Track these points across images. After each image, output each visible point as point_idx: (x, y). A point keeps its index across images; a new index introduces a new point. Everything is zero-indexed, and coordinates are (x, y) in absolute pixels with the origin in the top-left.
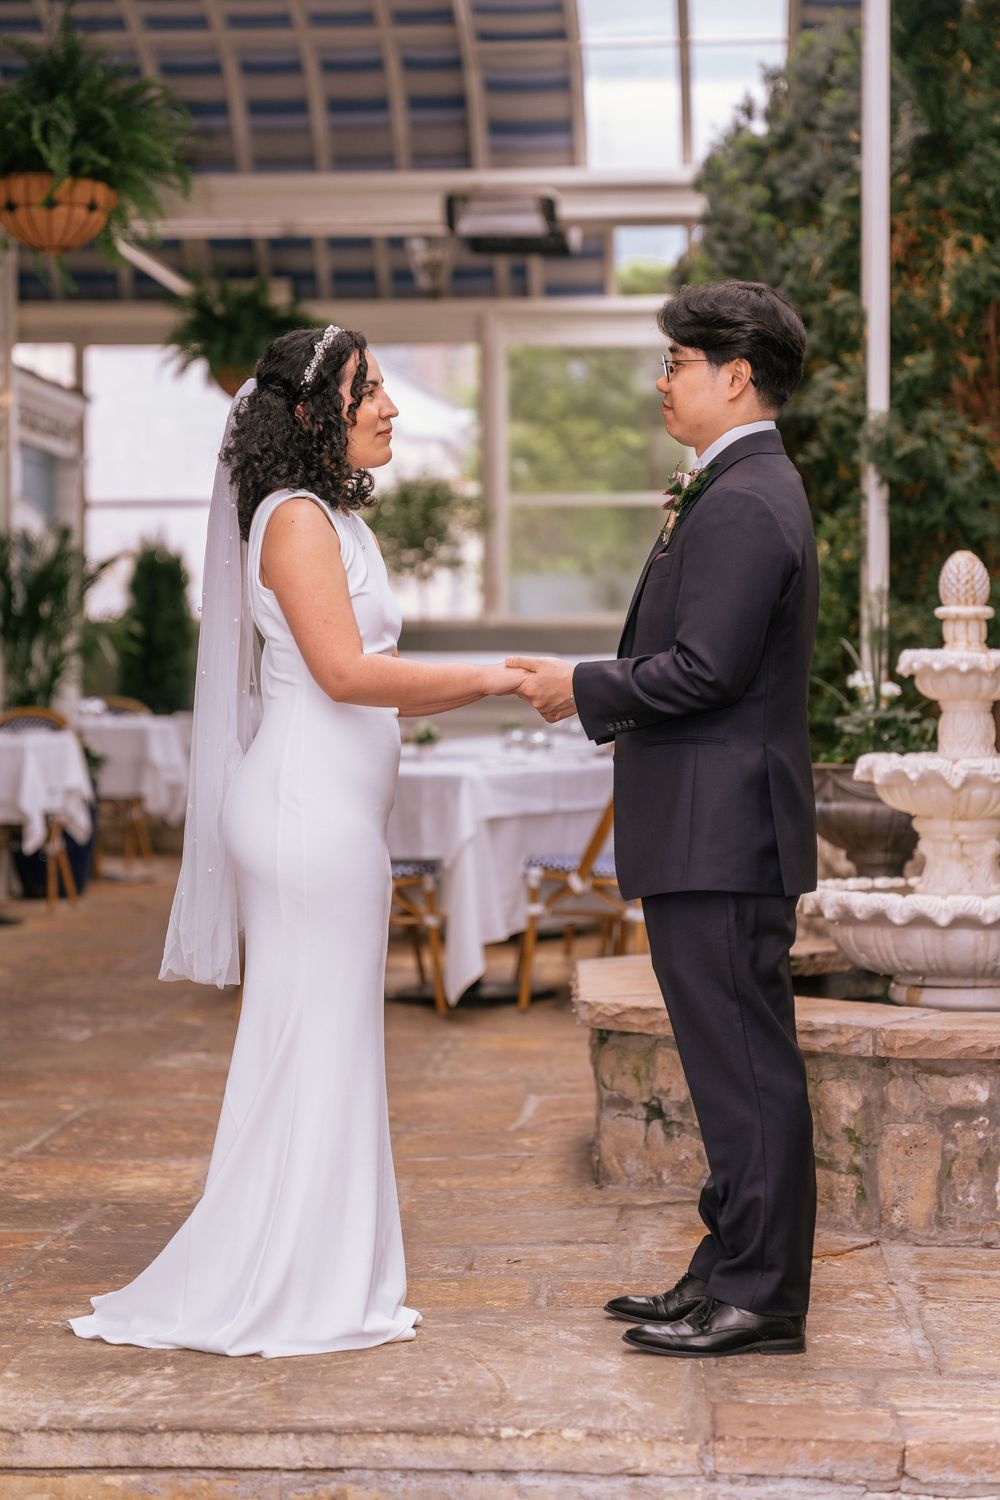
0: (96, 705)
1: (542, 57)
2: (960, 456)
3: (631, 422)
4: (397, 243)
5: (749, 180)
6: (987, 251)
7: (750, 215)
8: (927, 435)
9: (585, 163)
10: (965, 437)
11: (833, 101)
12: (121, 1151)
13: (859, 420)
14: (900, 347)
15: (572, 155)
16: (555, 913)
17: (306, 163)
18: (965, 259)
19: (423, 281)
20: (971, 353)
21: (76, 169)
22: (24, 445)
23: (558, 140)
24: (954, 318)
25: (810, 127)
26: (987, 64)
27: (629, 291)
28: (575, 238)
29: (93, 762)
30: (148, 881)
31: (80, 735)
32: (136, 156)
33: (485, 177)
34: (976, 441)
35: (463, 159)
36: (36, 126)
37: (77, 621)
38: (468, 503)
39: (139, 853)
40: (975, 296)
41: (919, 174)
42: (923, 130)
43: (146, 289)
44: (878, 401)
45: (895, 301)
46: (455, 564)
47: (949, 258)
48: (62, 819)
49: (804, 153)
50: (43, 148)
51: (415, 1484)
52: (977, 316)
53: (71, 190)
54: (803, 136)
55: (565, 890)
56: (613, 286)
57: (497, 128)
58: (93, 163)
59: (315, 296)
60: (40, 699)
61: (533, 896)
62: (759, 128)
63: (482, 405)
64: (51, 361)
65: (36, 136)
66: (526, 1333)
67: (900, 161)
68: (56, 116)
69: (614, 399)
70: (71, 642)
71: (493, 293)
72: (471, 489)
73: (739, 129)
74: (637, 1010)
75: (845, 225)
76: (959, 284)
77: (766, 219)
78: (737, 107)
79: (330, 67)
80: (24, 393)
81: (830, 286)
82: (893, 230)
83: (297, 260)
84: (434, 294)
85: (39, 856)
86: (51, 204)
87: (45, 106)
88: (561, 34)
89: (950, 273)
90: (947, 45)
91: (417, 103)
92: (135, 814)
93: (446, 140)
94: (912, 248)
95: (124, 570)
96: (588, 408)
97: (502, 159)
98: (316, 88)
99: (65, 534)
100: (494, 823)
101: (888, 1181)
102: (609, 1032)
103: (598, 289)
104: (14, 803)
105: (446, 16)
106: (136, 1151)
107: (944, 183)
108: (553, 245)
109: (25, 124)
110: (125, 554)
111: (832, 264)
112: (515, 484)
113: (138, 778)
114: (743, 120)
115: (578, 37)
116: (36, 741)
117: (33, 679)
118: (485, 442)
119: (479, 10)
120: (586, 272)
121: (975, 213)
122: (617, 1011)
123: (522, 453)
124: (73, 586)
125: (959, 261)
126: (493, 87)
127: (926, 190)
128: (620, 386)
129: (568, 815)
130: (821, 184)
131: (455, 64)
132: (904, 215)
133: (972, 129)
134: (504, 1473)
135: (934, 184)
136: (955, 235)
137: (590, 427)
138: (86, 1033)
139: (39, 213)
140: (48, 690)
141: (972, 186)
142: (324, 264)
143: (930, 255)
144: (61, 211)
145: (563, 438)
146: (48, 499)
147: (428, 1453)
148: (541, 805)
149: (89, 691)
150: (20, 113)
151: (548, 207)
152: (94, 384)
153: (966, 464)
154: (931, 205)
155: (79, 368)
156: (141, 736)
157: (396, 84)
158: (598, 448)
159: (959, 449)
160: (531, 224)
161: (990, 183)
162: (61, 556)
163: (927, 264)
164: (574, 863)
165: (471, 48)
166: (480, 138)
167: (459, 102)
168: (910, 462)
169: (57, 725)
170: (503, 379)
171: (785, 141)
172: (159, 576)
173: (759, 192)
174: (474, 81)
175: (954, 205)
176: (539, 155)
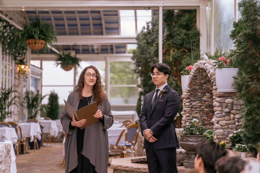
0: (43, 118)
1: (114, 18)
2: (173, 83)
3: (130, 73)
4: (92, 46)
5: (144, 39)
6: (177, 52)
7: (144, 45)
9: (121, 34)
10: (174, 80)
11: (156, 27)
15: (118, 33)
16: (112, 152)
17: (77, 34)
18: (174, 53)
19: (96, 51)
20: (175, 67)
21: (39, 38)
22: (32, 77)
23: (116, 31)
24: (172, 62)
25: (153, 31)
26: (177, 24)
27: (129, 53)
29: (42, 127)
30: (50, 146)
31: (40, 123)
32: (48, 36)
33: (105, 36)
34: (175, 80)
35: (102, 34)
36: (33, 32)
37: (40, 105)
39: (49, 142)
40: (175, 58)
41: (168, 40)
42: (168, 33)
43: (52, 52)
45: (163, 59)
47: (171, 53)
48: (37, 136)
49: (152, 35)
50: (34, 35)
52: (176, 61)
53: (39, 41)
54: (152, 33)
55: (113, 148)
56: (127, 52)
57: (107, 29)
58: (42, 37)
59: (79, 53)
60: (34, 118)
62: (146, 30)
63: (106, 70)
64: (36, 63)
65: (33, 33)
67: (165, 38)
68: (37, 30)
69: (127, 70)
70: (39, 108)
71: (108, 53)
73: (143, 31)
74: (119, 166)
75: (156, 47)
76: (173, 57)
77: (146, 45)
78: (142, 28)
79: (81, 19)
80: (32, 69)
81: (154, 56)
82: (163, 48)
84: (98, 53)
85: (33, 142)
86: (35, 43)
87: (35, 29)
88: (117, 15)
89: (171, 55)
90: (171, 21)
91: (94, 25)
92: (49, 136)
93: (99, 31)
94: (166, 51)
95: (48, 97)
96: (123, 71)
97: (108, 33)
98: (79, 22)
99: (38, 91)
102: (115, 169)
103: (125, 53)
104: (29, 134)
105: (99, 12)
107: (171, 41)
109: (32, 31)
110: (48, 95)
111: (154, 53)
112: (111, 83)
113: (49, 130)
114: (143, 30)
115: (119, 15)
116: (33, 125)
117: (32, 114)
118: (106, 77)
119: (104, 11)
120: (123, 50)
121: (176, 46)
122: (116, 166)
123: (112, 78)
124: (39, 99)
125: (173, 53)
126: (106, 22)
127: (168, 42)
128: (128, 68)
129: (114, 136)
130: (154, 40)
131: (100, 19)
132: (165, 46)
133: (175, 33)
135: (169, 41)
136: (173, 49)
137: (123, 74)
138: (39, 170)
139: (34, 45)
140: (35, 116)
141: (175, 42)
142: (81, 48)
143: (169, 52)
144: (37, 44)
145: (119, 76)
146: (36, 86)
149: (41, 116)
150: (31, 30)
153: (173, 84)
154: (169, 45)
155: (41, 64)
156: (50, 123)
157: (91, 22)
158: (124, 77)
159: (172, 82)
161: (178, 42)
162: (38, 95)
163: (168, 54)
164: (115, 144)
165: (103, 17)
166: (104, 31)
167: (101, 25)
169: (36, 122)
170: (109, 67)
171: (149, 33)
172: (54, 98)
173: (145, 41)
174: (103, 22)
175: (172, 45)
176: (113, 33)
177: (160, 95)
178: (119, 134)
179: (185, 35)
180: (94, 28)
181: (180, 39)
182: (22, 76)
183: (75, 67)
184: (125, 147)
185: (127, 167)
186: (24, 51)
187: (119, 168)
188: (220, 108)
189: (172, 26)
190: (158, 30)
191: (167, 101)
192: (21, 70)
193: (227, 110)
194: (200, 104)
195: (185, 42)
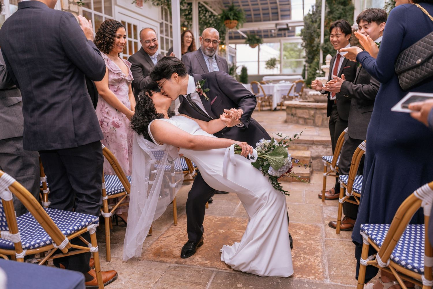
1: (287, 7)
4: (271, 31)
5: (309, 19)
7: (309, 23)
8: (328, 45)
11: (319, 9)
13: (319, 44)
15: (290, 18)
17: (260, 21)
19: (274, 35)
21: (234, 19)
22: (230, 55)
23: (289, 17)
26: (336, 2)
28: (290, 28)
33: (280, 21)
35: (278, 19)
37: (235, 73)
38: (278, 61)
41: (328, 15)
42: (329, 10)
43: (243, 38)
44: (322, 41)
46: (277, 68)
49: (316, 15)
50: (230, 17)
53: (233, 21)
54: (316, 13)
56: (296, 35)
57: (282, 16)
58: (236, 18)
61: (282, 98)
62: (311, 12)
63: (280, 50)
64: (233, 46)
68: (231, 13)
69: (296, 49)
70: (234, 75)
71: (282, 37)
72: (279, 59)
77: (311, 23)
79: (263, 10)
80: (230, 49)
82: (325, 22)
83: (260, 34)
84: (275, 37)
86: (231, 23)
88: (289, 4)
91: (273, 13)
93: (276, 18)
94: (327, 24)
95: (241, 68)
96: (292, 50)
97: (282, 19)
98: (261, 12)
99: (233, 64)
100: (278, 91)
101: (316, 121)
102: (288, 107)
103: (294, 36)
105: (276, 3)
108: (287, 29)
109: (228, 14)
110: (241, 66)
111: (318, 27)
112: (284, 59)
114: (309, 12)
118: (281, 54)
119: (280, 2)
120: (292, 34)
122: (288, 104)
123: (285, 55)
124: (234, 70)
126: (281, 11)
128: (296, 47)
129: (286, 90)
130: (317, 18)
131: (277, 8)
132: (326, 20)
133: (334, 9)
135: (330, 16)
137: (292, 52)
141: (334, 16)
142: (263, 34)
144: (232, 24)
145: (290, 54)
146: (232, 61)
148: (283, 89)
151: (287, 25)
152: (237, 48)
154: (329, 19)
155: (236, 46)
157: (270, 11)
158: (293, 54)
160: (285, 27)
161: (336, 16)
162: (233, 66)
164: (287, 95)
165: (279, 7)
166: (280, 17)
167: (277, 13)
168: (325, 48)
170: (283, 47)
171: (313, 14)
172: (244, 70)
173: (311, 20)
174: (279, 10)
175: (332, 19)
176: (287, 19)
178: (289, 88)
179: (343, 9)
180: (272, 16)
181: (338, 14)
182: (223, 53)
183: (259, 45)
184: (294, 97)
185: (296, 105)
186: (224, 35)
187: (290, 105)
189: (332, 4)
190: (320, 11)
192: (222, 49)
195: (342, 15)
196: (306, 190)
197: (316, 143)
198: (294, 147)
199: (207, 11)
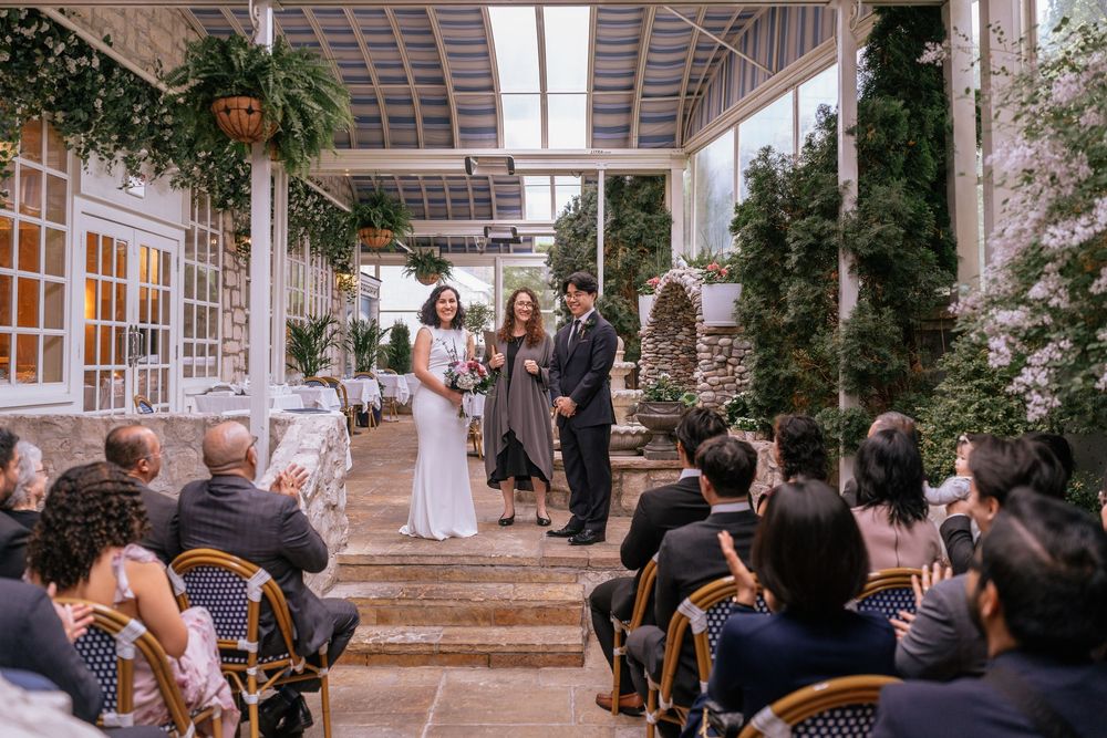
0: (382, 371)
1: (513, 189)
4: (472, 240)
5: (569, 228)
6: (630, 252)
7: (568, 238)
8: (613, 302)
9: (525, 217)
11: (591, 207)
12: (394, 494)
14: (607, 278)
15: (521, 216)
17: (445, 217)
18: (624, 254)
19: (478, 248)
20: (627, 279)
21: (382, 226)
22: (362, 295)
23: (518, 211)
24: (621, 270)
25: (586, 214)
26: (631, 202)
27: (538, 251)
28: (522, 238)
29: (381, 387)
30: (396, 422)
31: (378, 379)
32: (399, 223)
33: (495, 222)
35: (490, 217)
36: (371, 215)
37: (377, 346)
38: (490, 312)
39: (394, 414)
40: (627, 264)
41: (613, 230)
42: (614, 218)
47: (620, 254)
48: (373, 403)
49: (584, 220)
50: (374, 221)
51: (471, 568)
52: (628, 270)
53: (381, 232)
54: (584, 216)
56: (533, 250)
57: (500, 208)
58: (387, 225)
59: (447, 251)
60: (366, 370)
62: (572, 212)
63: (495, 283)
65: (372, 218)
66: (499, 535)
67: (608, 226)
68: (378, 212)
70: (375, 353)
71: (499, 252)
72: (492, 308)
73: (566, 213)
75: (592, 244)
76: (622, 261)
77: (573, 239)
78: (566, 207)
79: (452, 190)
80: (362, 280)
81: (589, 260)
82: (605, 246)
83: (442, 242)
84: (481, 252)
85: (366, 414)
86: (376, 236)
87: (374, 210)
88: (518, 183)
89: (620, 258)
90: (620, 196)
91: (476, 200)
92: (394, 402)
93: (485, 211)
94: (610, 251)
95: (389, 332)
97: (501, 216)
98: (448, 196)
99: (373, 322)
103: (530, 251)
104: (360, 399)
106: (398, 493)
107: (619, 233)
108: (516, 240)
109: (369, 214)
110: (390, 327)
111: (589, 254)
113: (394, 392)
114: (567, 210)
115: (523, 183)
116: (366, 381)
117: (364, 363)
118: (496, 293)
120: (525, 247)
121: (627, 241)
124: (376, 337)
126: (498, 196)
127: (614, 235)
128: (536, 278)
130: (589, 230)
131: (489, 190)
132: (608, 241)
133: (626, 219)
134: (492, 566)
135: (616, 233)
136: (622, 247)
138: (382, 464)
139: (372, 238)
140: (368, 367)
141: (626, 234)
142: (450, 243)
143: (615, 253)
144: (378, 238)
146: (369, 312)
147: (473, 561)
149: (379, 367)
150: (368, 211)
151: (514, 231)
154: (615, 239)
155: (377, 271)
156: (395, 380)
157: (471, 195)
160: (509, 235)
161: (631, 234)
162: (372, 328)
163: (614, 255)
165: (492, 186)
166: (495, 211)
167: (490, 200)
168: (609, 309)
169: (371, 377)
170: (501, 276)
171: (578, 217)
172: (400, 332)
173: (571, 231)
174: (493, 195)
175: (622, 239)
176: (511, 216)
177: (581, 331)
179: (645, 221)
180: (476, 207)
181: (636, 230)
182: (345, 293)
186: (350, 248)
188: (709, 355)
189: (622, 206)
190: (595, 213)
191: (594, 342)
192: (343, 283)
193: (720, 358)
194: (671, 347)
195: (644, 235)
196: (575, 688)
197: (594, 565)
198: (544, 576)
199: (308, 191)
